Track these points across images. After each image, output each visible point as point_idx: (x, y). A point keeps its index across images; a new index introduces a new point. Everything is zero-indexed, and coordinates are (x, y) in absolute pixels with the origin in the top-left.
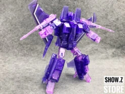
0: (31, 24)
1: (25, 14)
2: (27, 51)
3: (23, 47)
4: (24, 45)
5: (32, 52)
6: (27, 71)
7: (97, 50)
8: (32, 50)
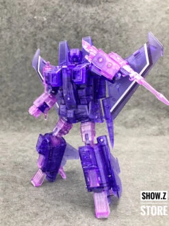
0: (27, 74)
1: (16, 57)
2: (23, 122)
3: (17, 116)
4: (18, 113)
5: (31, 124)
6: (20, 153)
7: (143, 119)
8: (32, 121)
